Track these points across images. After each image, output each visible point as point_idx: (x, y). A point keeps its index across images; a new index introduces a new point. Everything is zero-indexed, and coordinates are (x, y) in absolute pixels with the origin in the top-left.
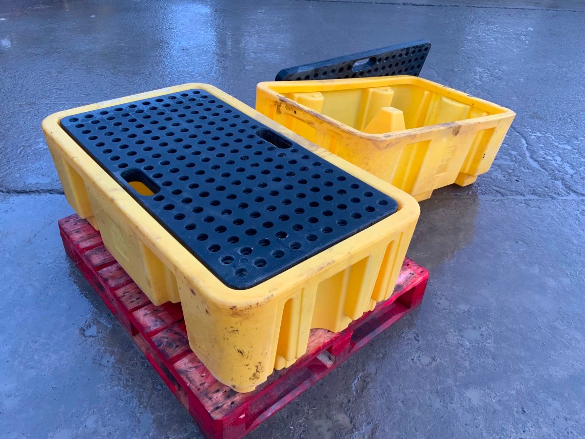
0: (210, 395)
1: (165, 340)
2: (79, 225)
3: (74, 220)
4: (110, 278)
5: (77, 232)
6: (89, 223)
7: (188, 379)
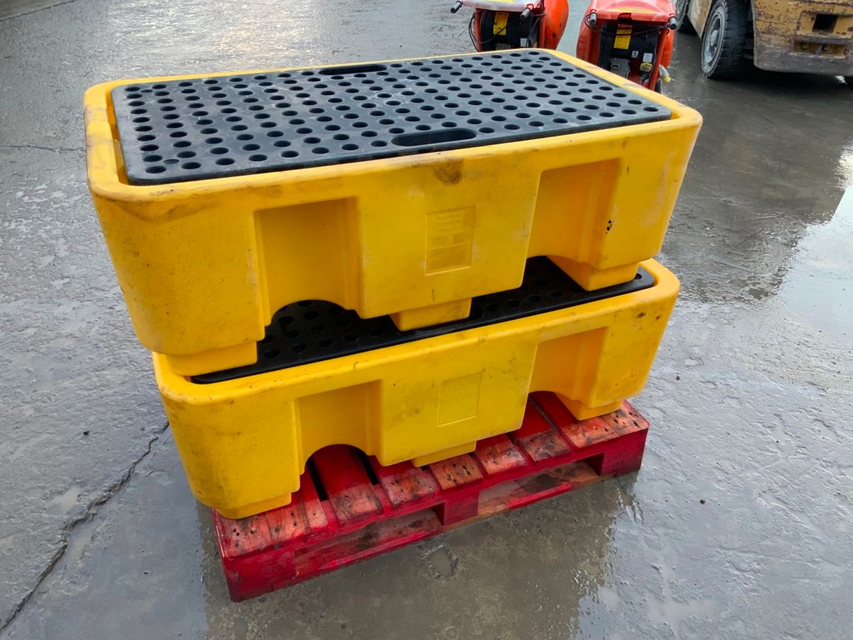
0: (621, 427)
1: (541, 450)
2: (258, 527)
3: (238, 534)
4: (415, 492)
5: (277, 530)
6: (259, 515)
7: (597, 439)
